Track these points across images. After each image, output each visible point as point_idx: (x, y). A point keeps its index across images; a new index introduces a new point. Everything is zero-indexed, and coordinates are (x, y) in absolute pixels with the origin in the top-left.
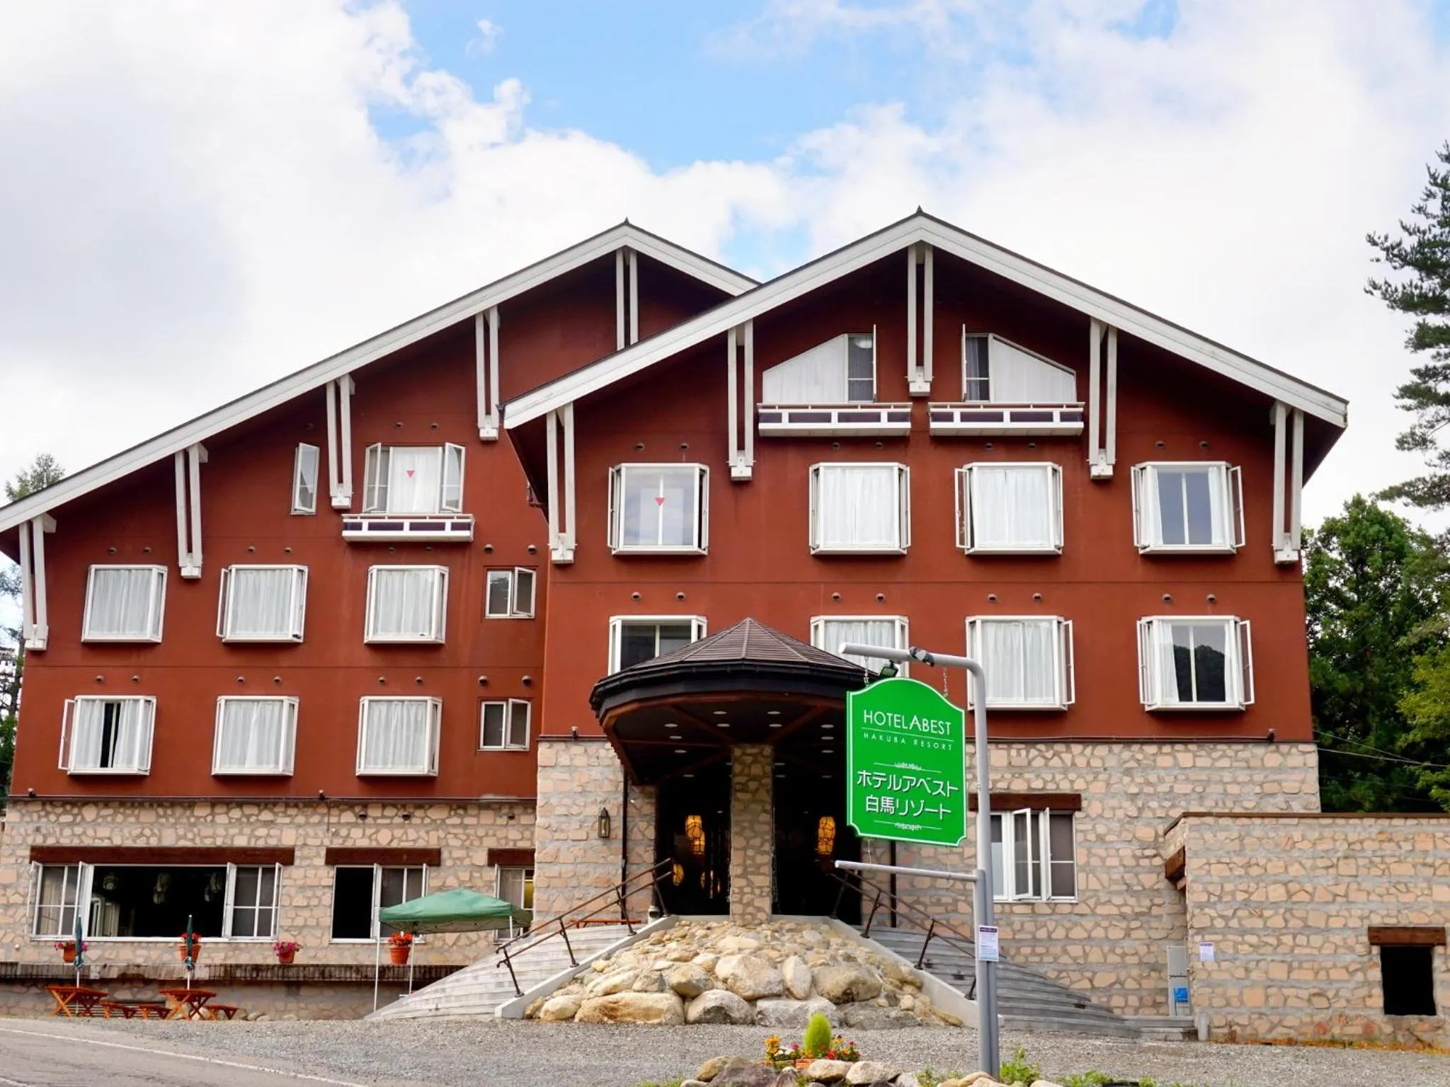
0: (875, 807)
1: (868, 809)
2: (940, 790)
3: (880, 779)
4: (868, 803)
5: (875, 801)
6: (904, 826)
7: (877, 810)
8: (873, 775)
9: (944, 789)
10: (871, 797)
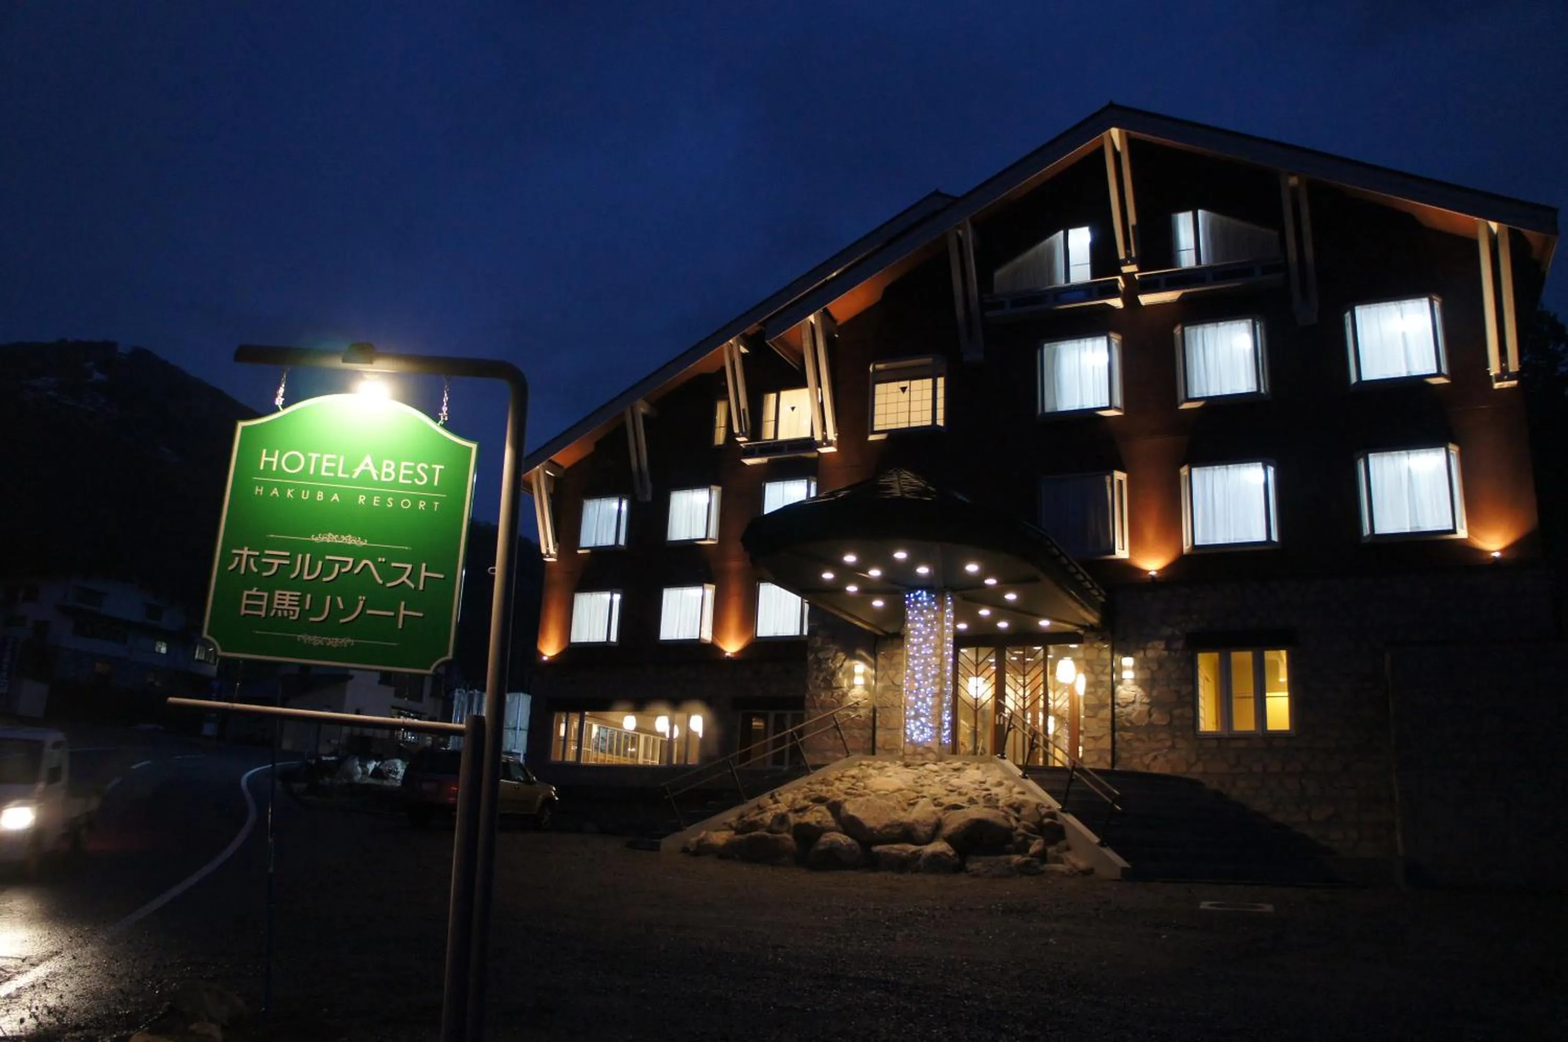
0: (259, 607)
1: (243, 612)
2: (404, 578)
3: (276, 562)
4: (245, 601)
5: (261, 598)
6: (316, 640)
7: (263, 614)
8: (262, 555)
9: (414, 576)
10: (254, 592)
